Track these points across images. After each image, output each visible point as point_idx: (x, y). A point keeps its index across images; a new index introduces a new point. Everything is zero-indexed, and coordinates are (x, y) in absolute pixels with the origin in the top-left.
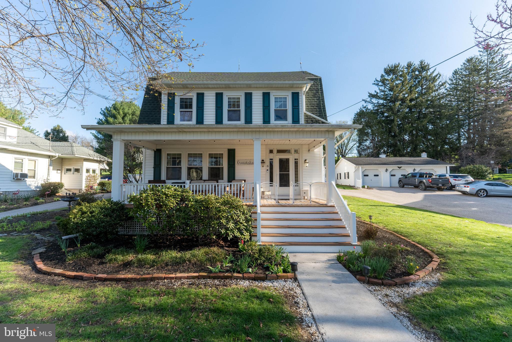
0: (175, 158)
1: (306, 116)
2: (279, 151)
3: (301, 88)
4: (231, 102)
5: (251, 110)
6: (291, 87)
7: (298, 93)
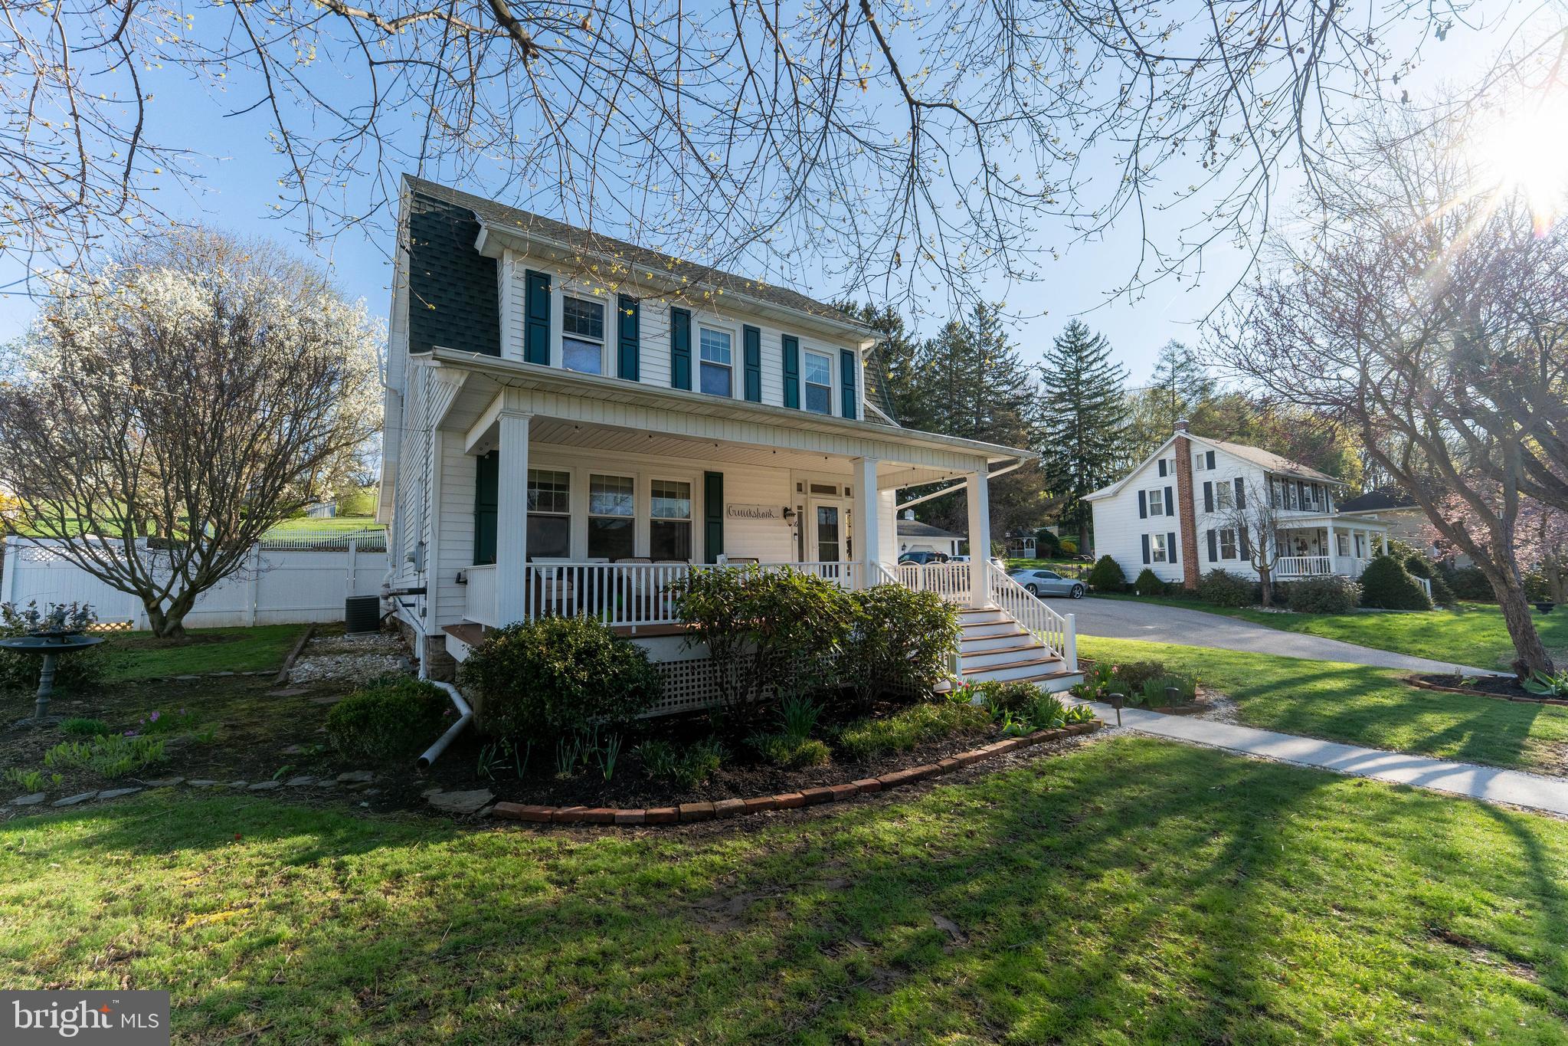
0: (548, 486)
1: (867, 411)
2: (817, 489)
3: (858, 343)
4: (708, 341)
5: (759, 373)
6: (840, 336)
7: (851, 354)
